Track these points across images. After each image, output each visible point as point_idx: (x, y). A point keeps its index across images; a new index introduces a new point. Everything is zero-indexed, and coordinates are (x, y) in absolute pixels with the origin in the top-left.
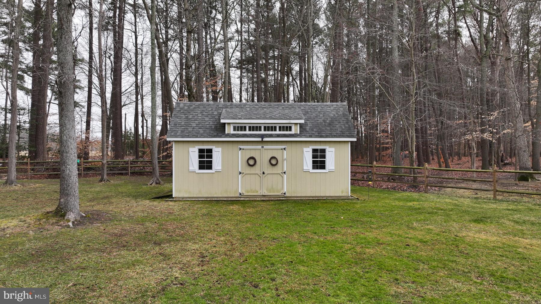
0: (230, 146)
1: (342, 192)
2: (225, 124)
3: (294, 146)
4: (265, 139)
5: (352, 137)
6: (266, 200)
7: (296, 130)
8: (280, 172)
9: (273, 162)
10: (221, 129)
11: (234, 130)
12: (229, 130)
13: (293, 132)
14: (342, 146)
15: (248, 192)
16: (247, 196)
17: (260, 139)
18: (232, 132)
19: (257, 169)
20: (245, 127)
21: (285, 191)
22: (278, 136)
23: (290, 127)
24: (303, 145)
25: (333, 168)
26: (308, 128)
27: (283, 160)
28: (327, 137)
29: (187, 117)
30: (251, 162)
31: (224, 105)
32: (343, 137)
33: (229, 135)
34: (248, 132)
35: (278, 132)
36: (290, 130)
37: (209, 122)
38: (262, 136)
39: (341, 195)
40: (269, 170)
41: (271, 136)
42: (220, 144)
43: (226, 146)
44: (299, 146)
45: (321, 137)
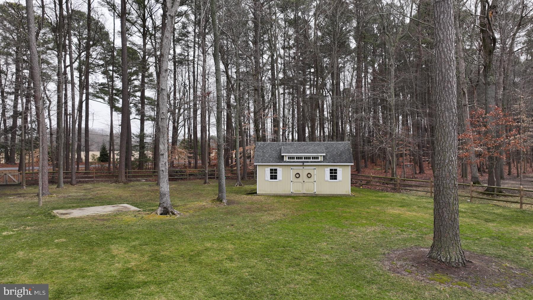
0: (286, 167)
1: (346, 192)
2: (283, 156)
3: (320, 167)
4: (305, 164)
5: (351, 162)
6: (306, 196)
7: (321, 159)
8: (313, 181)
9: (309, 176)
10: (281, 158)
11: (289, 159)
12: (286, 159)
13: (319, 160)
14: (346, 167)
15: (295, 191)
16: (295, 194)
17: (302, 164)
18: (288, 160)
19: (300, 180)
20: (294, 157)
21: (315, 191)
22: (312, 162)
23: (318, 157)
24: (325, 167)
25: (341, 179)
26: (327, 157)
27: (314, 175)
28: (338, 162)
29: (263, 151)
30: (297, 176)
31: (282, 144)
32: (346, 162)
33: (286, 162)
34: (295, 160)
35: (311, 160)
36: (318, 159)
37: (275, 154)
38: (303, 162)
39: (345, 193)
40: (306, 180)
41: (308, 162)
42: (281, 167)
43: (284, 167)
44: (322, 167)
45: (335, 162)
